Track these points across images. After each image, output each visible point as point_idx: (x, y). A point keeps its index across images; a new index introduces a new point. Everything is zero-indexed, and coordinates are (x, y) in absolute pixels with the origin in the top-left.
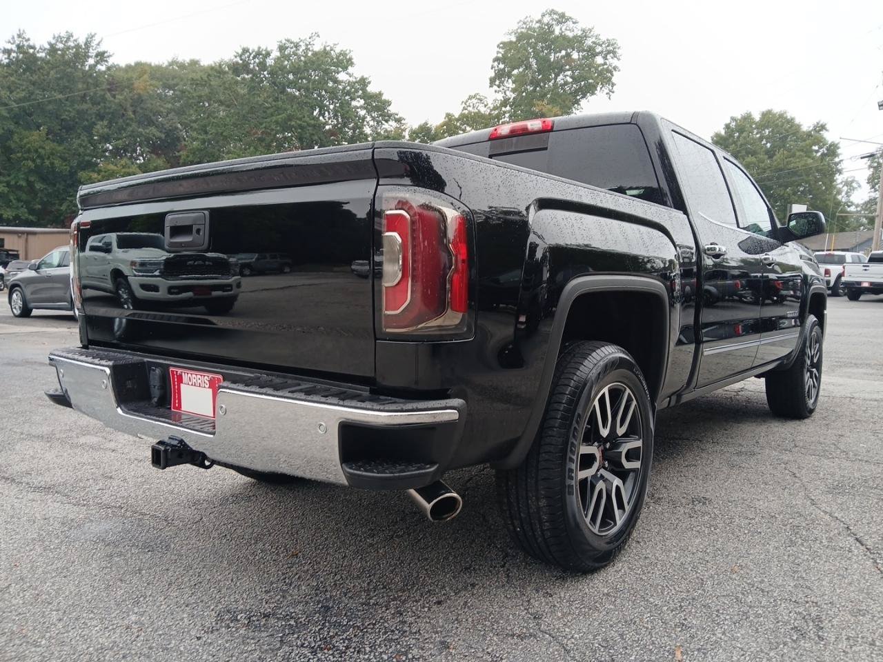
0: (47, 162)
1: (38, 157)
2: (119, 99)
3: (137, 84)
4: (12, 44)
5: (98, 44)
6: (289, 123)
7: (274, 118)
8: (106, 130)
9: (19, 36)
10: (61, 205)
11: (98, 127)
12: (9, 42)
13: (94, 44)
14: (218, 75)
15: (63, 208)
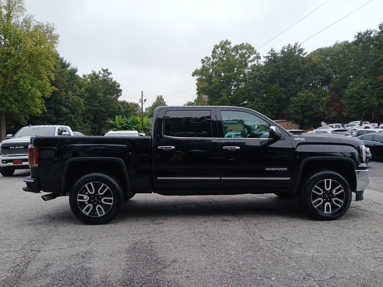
0: (279, 95)
1: (276, 94)
2: (306, 67)
3: (313, 59)
4: (269, 54)
5: (299, 46)
6: (381, 63)
7: (374, 62)
8: (300, 80)
9: (271, 50)
10: (284, 111)
11: (298, 79)
12: (268, 53)
13: (297, 47)
14: (348, 47)
15: (284, 112)
